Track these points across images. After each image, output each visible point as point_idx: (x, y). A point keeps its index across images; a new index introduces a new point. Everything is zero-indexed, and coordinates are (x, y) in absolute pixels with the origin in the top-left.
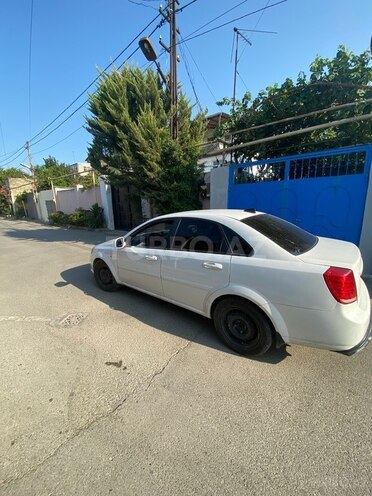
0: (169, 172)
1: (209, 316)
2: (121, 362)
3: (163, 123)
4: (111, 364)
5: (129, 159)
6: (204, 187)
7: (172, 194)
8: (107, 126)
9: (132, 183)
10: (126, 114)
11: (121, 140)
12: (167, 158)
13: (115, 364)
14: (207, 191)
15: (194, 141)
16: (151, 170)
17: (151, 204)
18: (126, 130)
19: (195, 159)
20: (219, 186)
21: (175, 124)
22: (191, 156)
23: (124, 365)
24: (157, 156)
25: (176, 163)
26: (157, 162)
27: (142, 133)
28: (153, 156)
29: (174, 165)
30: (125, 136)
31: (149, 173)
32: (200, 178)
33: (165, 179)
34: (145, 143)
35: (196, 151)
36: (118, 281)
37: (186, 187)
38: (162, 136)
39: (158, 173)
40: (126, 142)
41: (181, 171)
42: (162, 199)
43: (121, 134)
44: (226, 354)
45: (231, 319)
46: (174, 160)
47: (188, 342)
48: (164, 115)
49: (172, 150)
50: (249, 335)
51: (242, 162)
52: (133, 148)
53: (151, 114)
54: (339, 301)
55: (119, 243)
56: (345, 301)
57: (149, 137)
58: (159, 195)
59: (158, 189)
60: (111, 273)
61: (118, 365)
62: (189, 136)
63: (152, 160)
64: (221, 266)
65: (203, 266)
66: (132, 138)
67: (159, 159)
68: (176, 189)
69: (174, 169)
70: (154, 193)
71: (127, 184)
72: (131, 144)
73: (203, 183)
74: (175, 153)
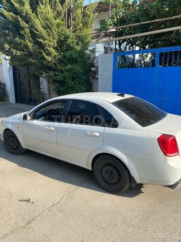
0: (64, 56)
1: (90, 168)
2: (29, 199)
3: (59, 14)
4: (22, 201)
5: (30, 45)
6: (93, 69)
7: (66, 74)
8: (12, 16)
9: (32, 64)
10: (27, 7)
11: (23, 29)
12: (62, 44)
13: (26, 201)
14: (96, 73)
15: (85, 30)
16: (49, 54)
17: (49, 82)
18: (27, 20)
19: (86, 45)
20: (105, 69)
21: (69, 15)
22: (83, 42)
23: (31, 201)
24: (54, 43)
25: (69, 48)
26: (54, 48)
27: (41, 24)
28: (51, 43)
29: (68, 50)
30: (26, 25)
31: (47, 57)
32: (90, 61)
33: (60, 61)
34: (44, 32)
35: (87, 38)
36: (24, 146)
37: (78, 68)
38: (58, 26)
39: (55, 57)
40: (27, 30)
41: (74, 56)
42: (58, 78)
43: (23, 23)
44: (101, 193)
45: (105, 169)
46: (68, 46)
47: (75, 187)
48: (59, 7)
49: (67, 37)
50: (115, 180)
51: (126, 48)
52: (34, 35)
53: (49, 7)
54: (166, 155)
55: (25, 117)
56: (170, 155)
57: (47, 27)
58: (56, 75)
59: (55, 70)
60: (18, 140)
61: (28, 201)
62: (81, 25)
63: (49, 46)
64: (98, 134)
65: (86, 134)
66: (32, 26)
67: (56, 45)
68: (70, 71)
69: (68, 54)
70: (51, 73)
71: (28, 65)
72: (31, 32)
73: (93, 66)
74: (69, 41)
